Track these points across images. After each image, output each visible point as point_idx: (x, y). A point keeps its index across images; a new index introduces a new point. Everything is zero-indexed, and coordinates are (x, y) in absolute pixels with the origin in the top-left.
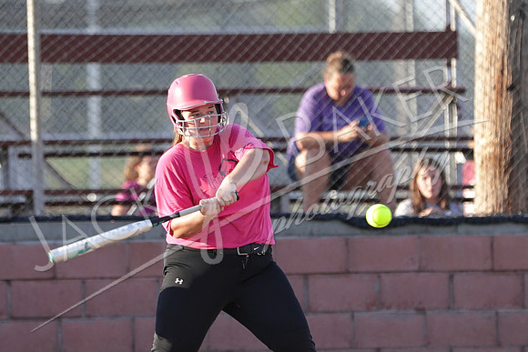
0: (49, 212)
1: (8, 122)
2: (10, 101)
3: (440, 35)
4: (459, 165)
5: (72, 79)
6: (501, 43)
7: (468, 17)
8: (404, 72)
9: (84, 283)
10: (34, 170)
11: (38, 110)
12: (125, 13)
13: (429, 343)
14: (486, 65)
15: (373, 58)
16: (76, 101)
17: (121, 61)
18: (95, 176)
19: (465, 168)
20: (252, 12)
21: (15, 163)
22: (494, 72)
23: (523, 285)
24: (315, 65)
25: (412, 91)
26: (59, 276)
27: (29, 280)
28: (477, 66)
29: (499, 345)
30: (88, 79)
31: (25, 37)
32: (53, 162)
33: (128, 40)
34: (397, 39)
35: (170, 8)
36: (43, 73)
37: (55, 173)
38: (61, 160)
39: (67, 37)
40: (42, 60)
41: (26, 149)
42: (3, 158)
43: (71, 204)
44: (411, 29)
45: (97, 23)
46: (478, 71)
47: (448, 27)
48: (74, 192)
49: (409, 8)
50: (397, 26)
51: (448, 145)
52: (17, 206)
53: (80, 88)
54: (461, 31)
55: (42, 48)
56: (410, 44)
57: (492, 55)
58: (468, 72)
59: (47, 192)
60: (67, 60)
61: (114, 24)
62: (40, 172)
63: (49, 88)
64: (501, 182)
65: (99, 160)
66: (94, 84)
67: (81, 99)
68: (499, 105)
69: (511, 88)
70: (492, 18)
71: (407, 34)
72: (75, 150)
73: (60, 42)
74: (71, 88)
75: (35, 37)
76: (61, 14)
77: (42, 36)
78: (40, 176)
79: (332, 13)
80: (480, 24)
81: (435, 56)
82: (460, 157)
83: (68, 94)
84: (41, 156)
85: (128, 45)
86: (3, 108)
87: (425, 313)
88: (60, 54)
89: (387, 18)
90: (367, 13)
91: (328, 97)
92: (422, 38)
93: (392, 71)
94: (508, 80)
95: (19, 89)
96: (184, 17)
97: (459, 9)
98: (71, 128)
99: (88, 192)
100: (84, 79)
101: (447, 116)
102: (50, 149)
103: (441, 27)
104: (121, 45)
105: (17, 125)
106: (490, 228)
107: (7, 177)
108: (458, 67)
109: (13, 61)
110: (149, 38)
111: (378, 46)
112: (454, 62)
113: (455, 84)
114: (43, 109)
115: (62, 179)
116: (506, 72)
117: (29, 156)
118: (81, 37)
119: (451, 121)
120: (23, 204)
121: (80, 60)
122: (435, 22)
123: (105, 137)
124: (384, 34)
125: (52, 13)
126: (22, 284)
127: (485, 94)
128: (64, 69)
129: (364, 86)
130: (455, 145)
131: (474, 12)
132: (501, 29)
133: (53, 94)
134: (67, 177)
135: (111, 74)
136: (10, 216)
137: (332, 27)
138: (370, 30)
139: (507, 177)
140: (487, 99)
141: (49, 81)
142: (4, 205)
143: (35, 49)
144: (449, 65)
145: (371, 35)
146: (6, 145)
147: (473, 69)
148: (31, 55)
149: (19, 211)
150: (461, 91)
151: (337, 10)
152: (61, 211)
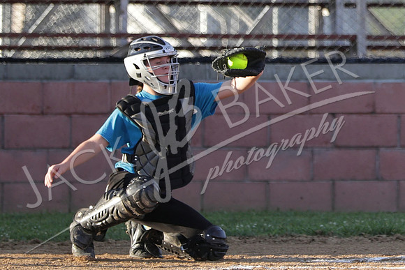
0: (370, 54)
9: (399, 117)
10: (358, 17)
21: (341, 11)
26: (378, 111)
27: (352, 114)
32: (375, 11)
37: (376, 20)
38: (381, 10)
42: (331, 7)
43: (390, 48)
48: (392, 37)
52: (342, 49)
59: (369, 37)
62: (363, 20)
78: (363, 23)
84: (365, 6)
107: (334, 24)
115: (382, 26)
117: (354, 5)
120: (347, 47)
134: (387, 24)
136: (336, 57)
142: (331, 48)
149: (344, 53)
152: (380, 54)
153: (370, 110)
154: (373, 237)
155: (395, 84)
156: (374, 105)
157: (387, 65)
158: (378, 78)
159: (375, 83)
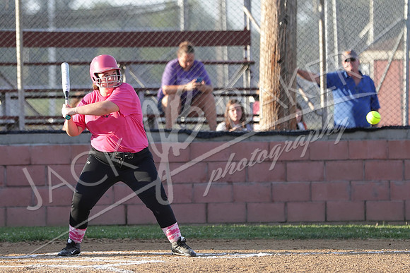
0: (27, 128)
1: (5, 79)
2: (6, 68)
3: (241, 32)
4: (251, 103)
5: (40, 56)
6: (274, 37)
7: (256, 23)
8: (221, 53)
9: (46, 167)
10: (19, 105)
11: (22, 73)
12: (69, 20)
13: (234, 200)
14: (266, 49)
15: (204, 45)
16: (43, 68)
17: (67, 46)
18: (52, 109)
19: (254, 105)
20: (138, 19)
21: (9, 101)
22: (270, 53)
23: (286, 169)
24: (173, 49)
25: (226, 63)
26: (33, 163)
27: (17, 165)
28: (261, 49)
29: (273, 201)
30: (49, 56)
31: (15, 33)
32: (29, 101)
33: (71, 35)
34: (218, 35)
35: (94, 17)
36: (24, 53)
37: (31, 107)
38: (34, 100)
39: (38, 33)
40: (24, 46)
41: (15, 94)
42: (3, 99)
43: (40, 124)
44: (225, 29)
45: (54, 26)
46: (262, 52)
47: (246, 28)
48: (41, 117)
49: (224, 18)
50: (217, 28)
51: (245, 92)
52: (10, 125)
53: (45, 61)
54: (253, 30)
55: (24, 39)
56: (224, 37)
57: (269, 43)
58: (256, 53)
59: (26, 118)
60: (38, 46)
61: (63, 26)
62: (23, 107)
63: (27, 61)
64: (274, 113)
65: (55, 100)
66: (52, 59)
67: (45, 67)
68: (273, 71)
69: (279, 62)
70: (269, 23)
71: (223, 32)
72: (42, 95)
73: (33, 36)
74: (40, 60)
75: (20, 33)
76: (34, 20)
77: (24, 32)
78: (22, 108)
79: (182, 20)
80: (262, 27)
81: (238, 44)
82: (251, 99)
83: (38, 64)
84: (23, 98)
85: (71, 38)
86: (3, 72)
87: (232, 184)
88: (33, 42)
89: (212, 23)
90: (201, 21)
91: (180, 66)
92: (231, 34)
93: (215, 52)
94: (278, 57)
95: (11, 61)
96: (101, 22)
97: (251, 18)
98: (39, 83)
99: (49, 117)
100: (46, 56)
101: (245, 77)
102: (28, 94)
103: (242, 28)
104: (67, 37)
105: (10, 81)
106: (268, 138)
107: (4, 110)
108: (250, 50)
109: (8, 46)
110: (82, 34)
111: (207, 38)
112: (248, 47)
113: (249, 59)
114: (24, 72)
115: (34, 110)
116: (277, 53)
117: (17, 98)
118: (45, 33)
119: (247, 80)
120: (13, 124)
121: (45, 46)
122: (238, 25)
124: (211, 32)
125: (29, 20)
126: (12, 167)
127: (266, 65)
128: (36, 50)
129: (199, 60)
130: (249, 92)
131: (259, 20)
132: (274, 29)
133: (30, 64)
134: (37, 109)
135: (61, 53)
136: (6, 130)
137: (182, 28)
138: (203, 30)
139: (277, 110)
140: (267, 67)
141: (28, 57)
142: (3, 125)
143: (20, 39)
144: (246, 49)
145: (203, 32)
146: (4, 92)
147: (259, 51)
148: (18, 43)
149: (11, 127)
150: (252, 63)
151: (185, 19)
152: (34, 128)
153: (28, 163)
154: (31, 242)
155: (43, 146)
156: (30, 160)
157: (38, 135)
158: (33, 143)
159: (30, 146)
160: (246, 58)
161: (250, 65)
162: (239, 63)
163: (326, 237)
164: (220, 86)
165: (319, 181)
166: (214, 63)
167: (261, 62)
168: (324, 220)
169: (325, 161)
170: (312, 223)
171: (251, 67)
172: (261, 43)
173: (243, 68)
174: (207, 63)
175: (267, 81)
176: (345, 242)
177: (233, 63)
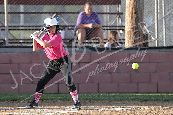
0: (10, 45)
4: (121, 34)
5: (16, 9)
6: (133, 1)
8: (106, 8)
9: (19, 64)
10: (6, 33)
11: (7, 17)
14: (129, 7)
16: (17, 15)
17: (30, 4)
18: (22, 35)
22: (131, 9)
25: (109, 13)
26: (12, 62)
27: (4, 63)
28: (126, 7)
29: (131, 82)
30: (21, 9)
32: (11, 31)
36: (8, 8)
37: (12, 34)
38: (13, 31)
40: (8, 4)
41: (4, 28)
43: (16, 43)
46: (126, 8)
48: (16, 40)
51: (118, 28)
52: (1, 43)
53: (18, 11)
57: (130, 4)
58: (124, 9)
59: (9, 40)
60: (15, 4)
63: (10, 12)
64: (132, 38)
65: (23, 31)
66: (22, 11)
67: (19, 15)
68: (132, 17)
69: (135, 13)
72: (17, 28)
74: (16, 11)
78: (7, 35)
81: (115, 4)
82: (121, 31)
83: (15, 13)
84: (8, 30)
87: (111, 74)
88: (13, 2)
93: (103, 8)
94: (134, 11)
95: (2, 12)
98: (16, 22)
99: (20, 40)
100: (19, 9)
101: (118, 20)
102: (10, 28)
105: (1, 21)
106: (129, 51)
112: (120, 6)
113: (120, 12)
115: (13, 36)
116: (134, 9)
117: (4, 30)
119: (119, 22)
120: (3, 43)
121: (19, 4)
123: (25, 25)
126: (2, 64)
127: (128, 14)
128: (14, 6)
130: (120, 28)
133: (12, 13)
134: (15, 35)
135: (27, 8)
139: (134, 37)
140: (129, 16)
141: (10, 10)
144: (118, 7)
148: (5, 2)
149: (2, 45)
150: (122, 14)
152: (13, 45)
153: (10, 62)
154: (11, 102)
155: (17, 54)
157: (15, 48)
158: (12, 52)
159: (11, 54)
160: (118, 11)
161: (120, 15)
162: (115, 14)
163: (158, 100)
164: (105, 25)
165: (154, 72)
166: (103, 13)
167: (126, 13)
168: (157, 92)
169: (157, 63)
170: (151, 93)
171: (121, 16)
172: (126, 3)
173: (117, 16)
174: (100, 13)
175: (129, 23)
176: (167, 103)
177: (112, 14)
